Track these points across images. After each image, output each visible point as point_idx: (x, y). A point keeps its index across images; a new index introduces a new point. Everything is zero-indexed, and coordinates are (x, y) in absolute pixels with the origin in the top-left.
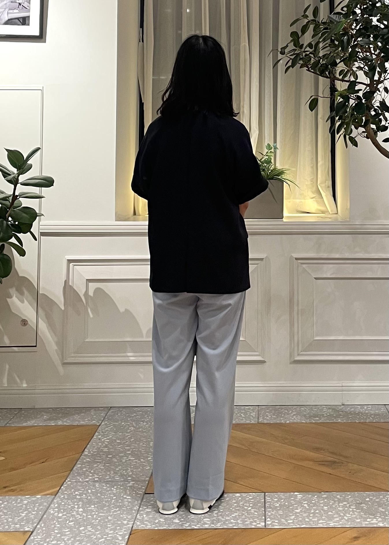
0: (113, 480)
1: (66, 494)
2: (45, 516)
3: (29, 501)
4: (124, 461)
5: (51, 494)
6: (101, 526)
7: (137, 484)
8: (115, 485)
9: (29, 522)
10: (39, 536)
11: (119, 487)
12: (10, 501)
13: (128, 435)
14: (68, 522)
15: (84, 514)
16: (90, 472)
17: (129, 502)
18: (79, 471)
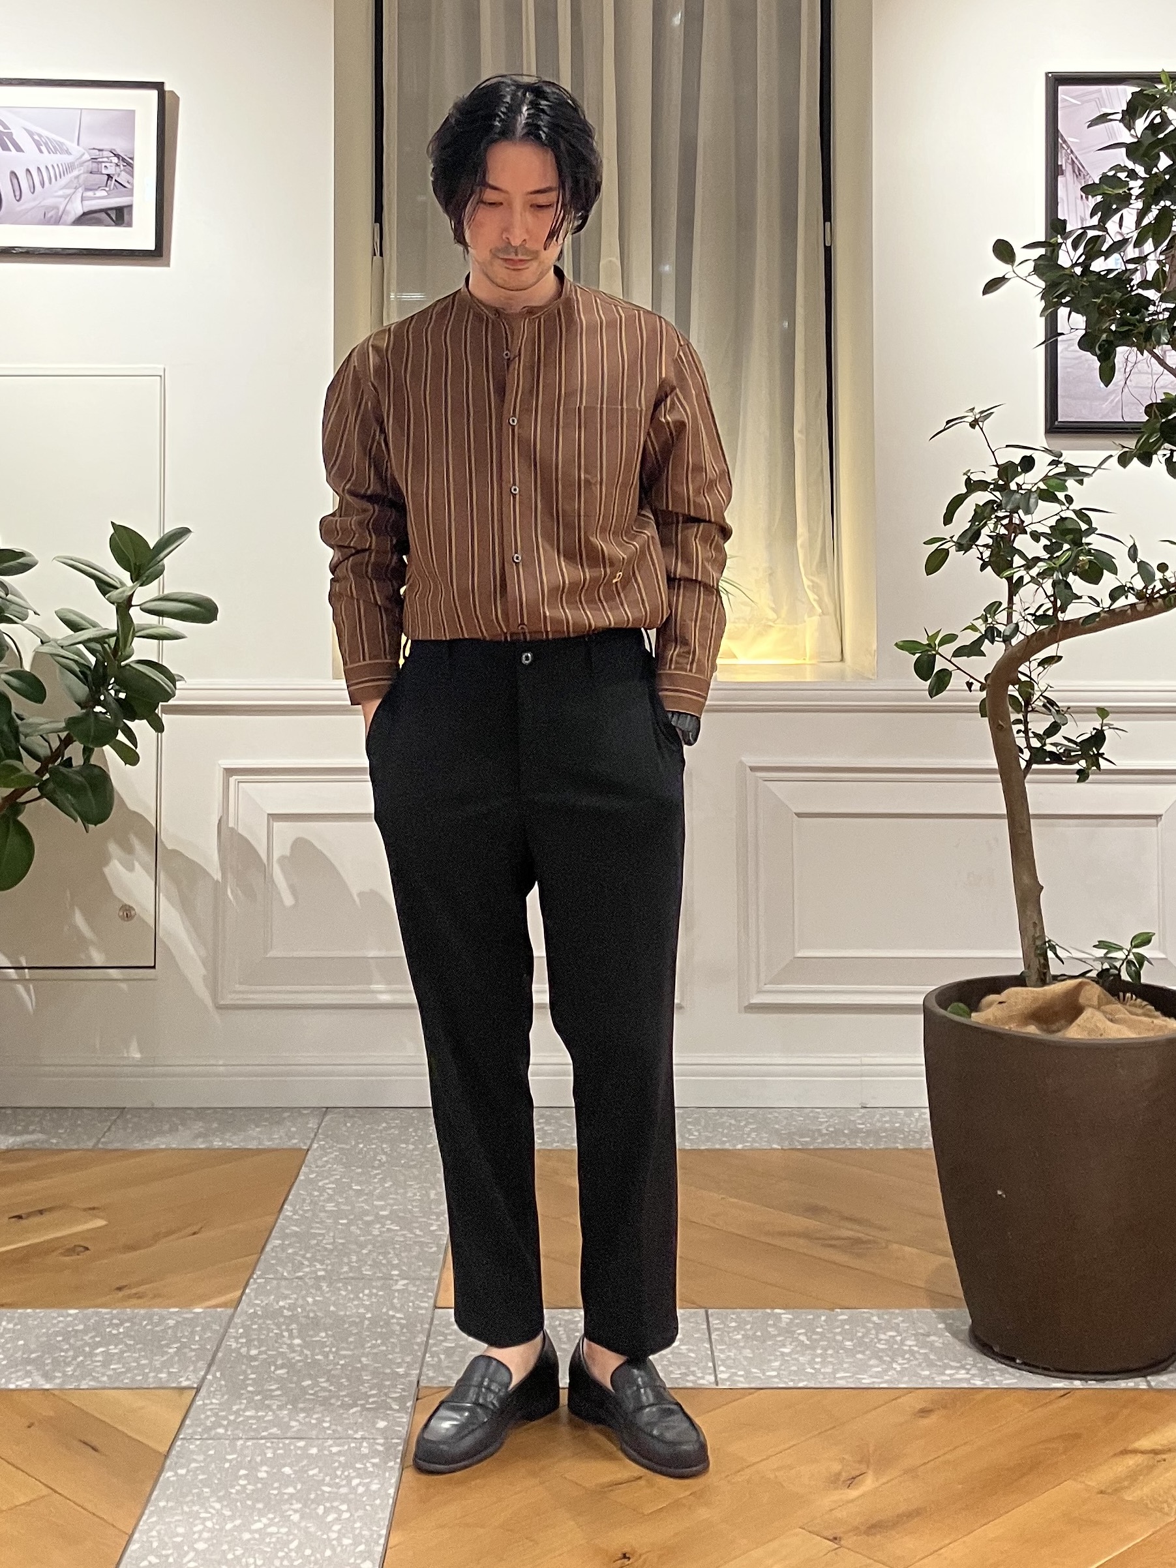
0: (356, 1275)
1: (258, 1305)
2: (220, 1355)
3: (180, 1319)
4: (376, 1232)
5: (224, 1305)
6: (348, 1380)
7: (414, 1285)
8: (364, 1288)
9: (188, 1367)
10: (214, 1398)
11: (375, 1291)
12: (137, 1320)
13: (378, 1174)
14: (273, 1368)
15: (306, 1352)
16: (304, 1257)
17: (402, 1326)
18: (279, 1255)
